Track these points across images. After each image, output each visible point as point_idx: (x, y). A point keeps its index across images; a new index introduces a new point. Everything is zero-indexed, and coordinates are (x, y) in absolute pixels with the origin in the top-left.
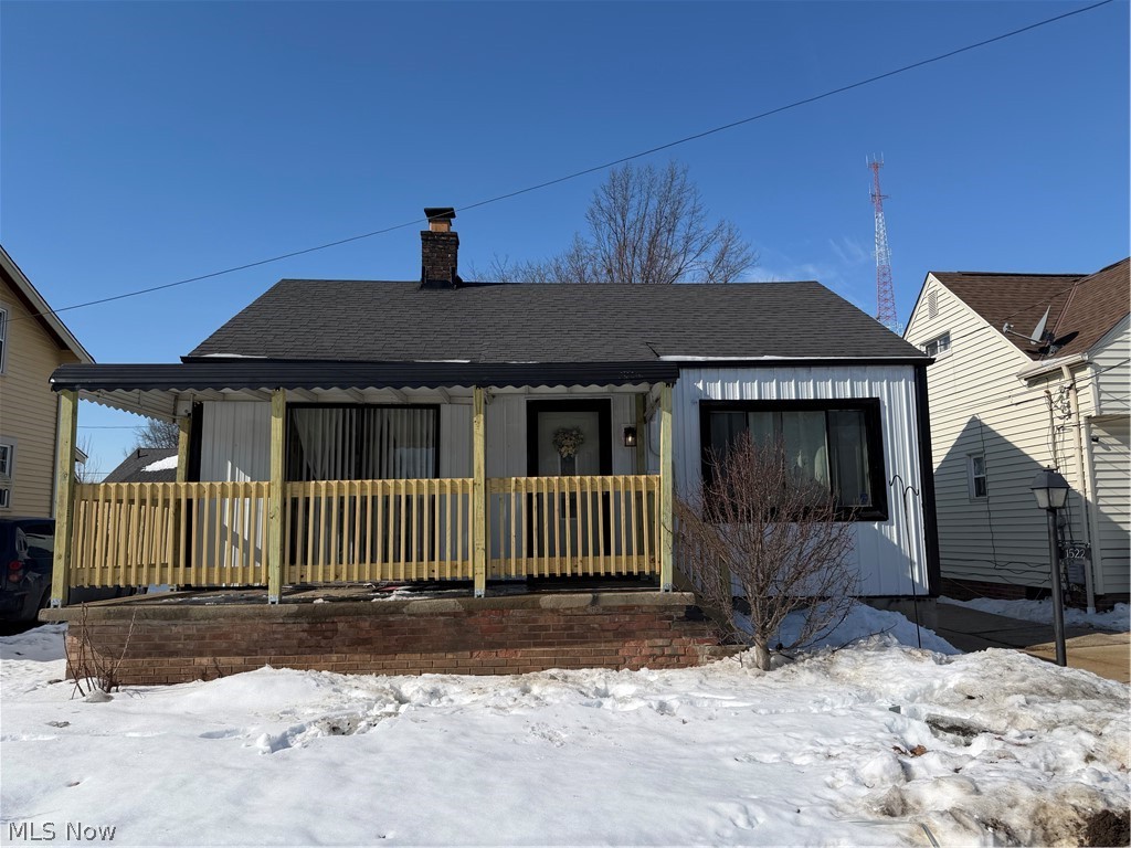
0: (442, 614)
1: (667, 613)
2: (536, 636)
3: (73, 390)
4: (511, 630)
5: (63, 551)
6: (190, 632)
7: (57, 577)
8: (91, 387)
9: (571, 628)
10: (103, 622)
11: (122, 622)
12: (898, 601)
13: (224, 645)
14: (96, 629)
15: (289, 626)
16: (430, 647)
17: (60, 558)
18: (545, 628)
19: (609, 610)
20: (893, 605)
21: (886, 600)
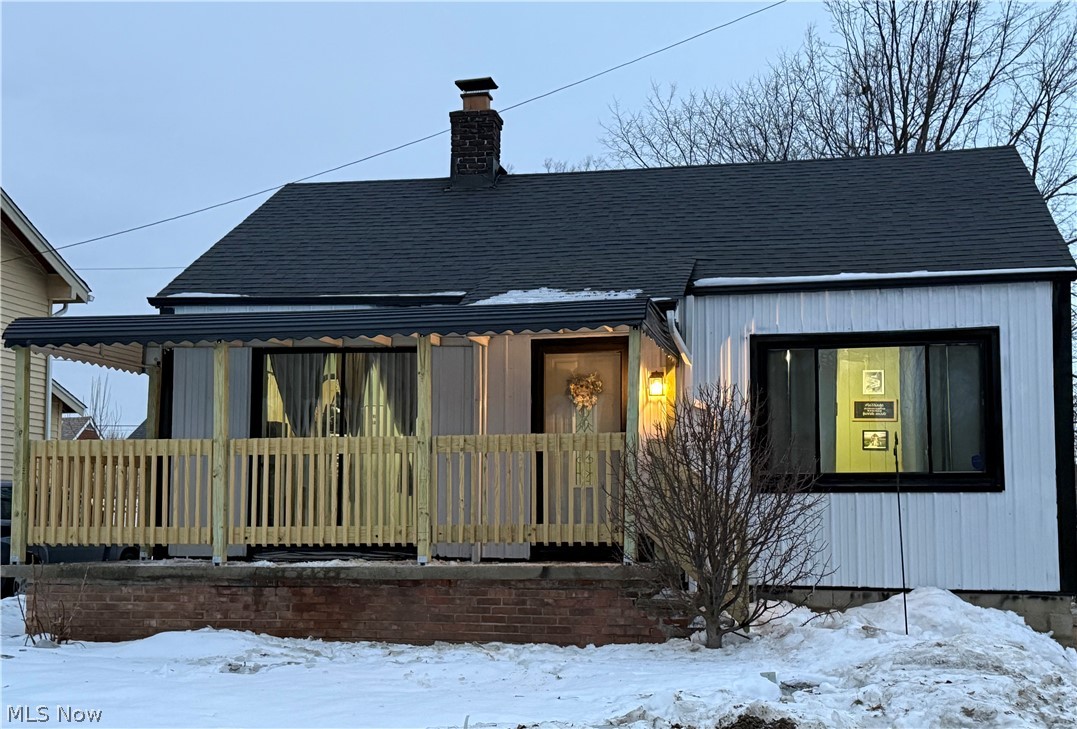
0: (387, 582)
1: (631, 590)
2: (486, 610)
3: (24, 345)
4: (458, 602)
5: (20, 509)
6: (139, 593)
7: (16, 535)
8: (58, 343)
9: (524, 602)
10: (59, 581)
11: (76, 580)
12: (1015, 598)
13: (172, 607)
14: (52, 588)
15: (234, 590)
16: (374, 617)
17: (17, 515)
18: (496, 602)
19: (566, 584)
20: (1008, 603)
21: (998, 597)
